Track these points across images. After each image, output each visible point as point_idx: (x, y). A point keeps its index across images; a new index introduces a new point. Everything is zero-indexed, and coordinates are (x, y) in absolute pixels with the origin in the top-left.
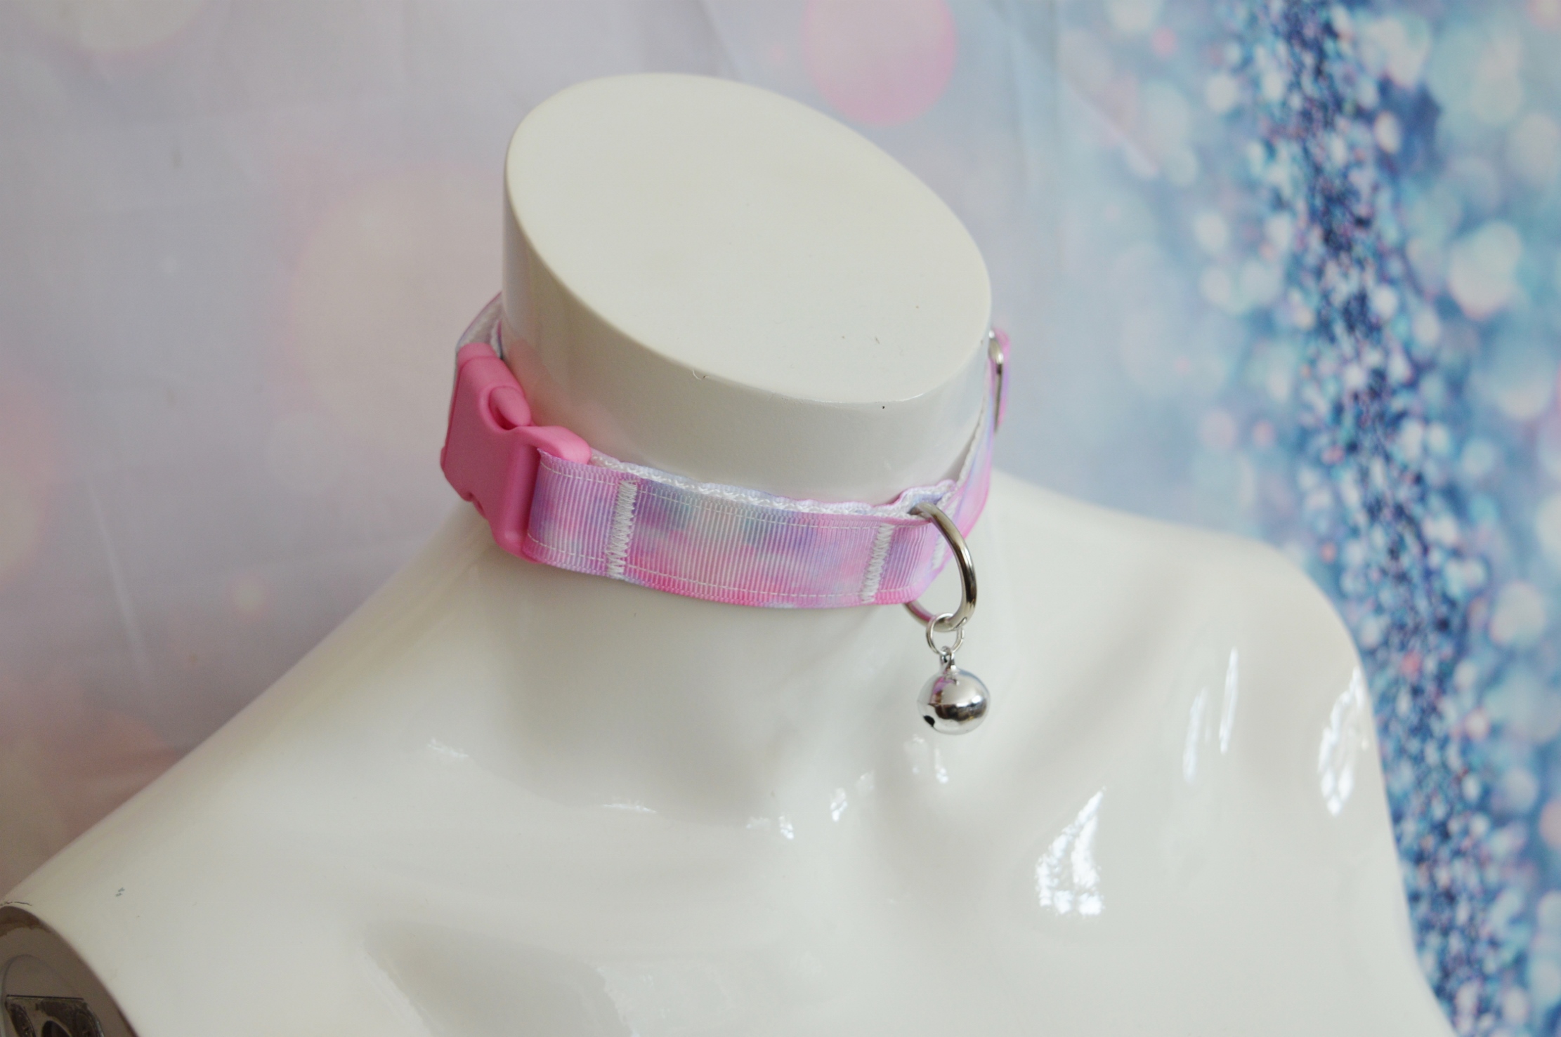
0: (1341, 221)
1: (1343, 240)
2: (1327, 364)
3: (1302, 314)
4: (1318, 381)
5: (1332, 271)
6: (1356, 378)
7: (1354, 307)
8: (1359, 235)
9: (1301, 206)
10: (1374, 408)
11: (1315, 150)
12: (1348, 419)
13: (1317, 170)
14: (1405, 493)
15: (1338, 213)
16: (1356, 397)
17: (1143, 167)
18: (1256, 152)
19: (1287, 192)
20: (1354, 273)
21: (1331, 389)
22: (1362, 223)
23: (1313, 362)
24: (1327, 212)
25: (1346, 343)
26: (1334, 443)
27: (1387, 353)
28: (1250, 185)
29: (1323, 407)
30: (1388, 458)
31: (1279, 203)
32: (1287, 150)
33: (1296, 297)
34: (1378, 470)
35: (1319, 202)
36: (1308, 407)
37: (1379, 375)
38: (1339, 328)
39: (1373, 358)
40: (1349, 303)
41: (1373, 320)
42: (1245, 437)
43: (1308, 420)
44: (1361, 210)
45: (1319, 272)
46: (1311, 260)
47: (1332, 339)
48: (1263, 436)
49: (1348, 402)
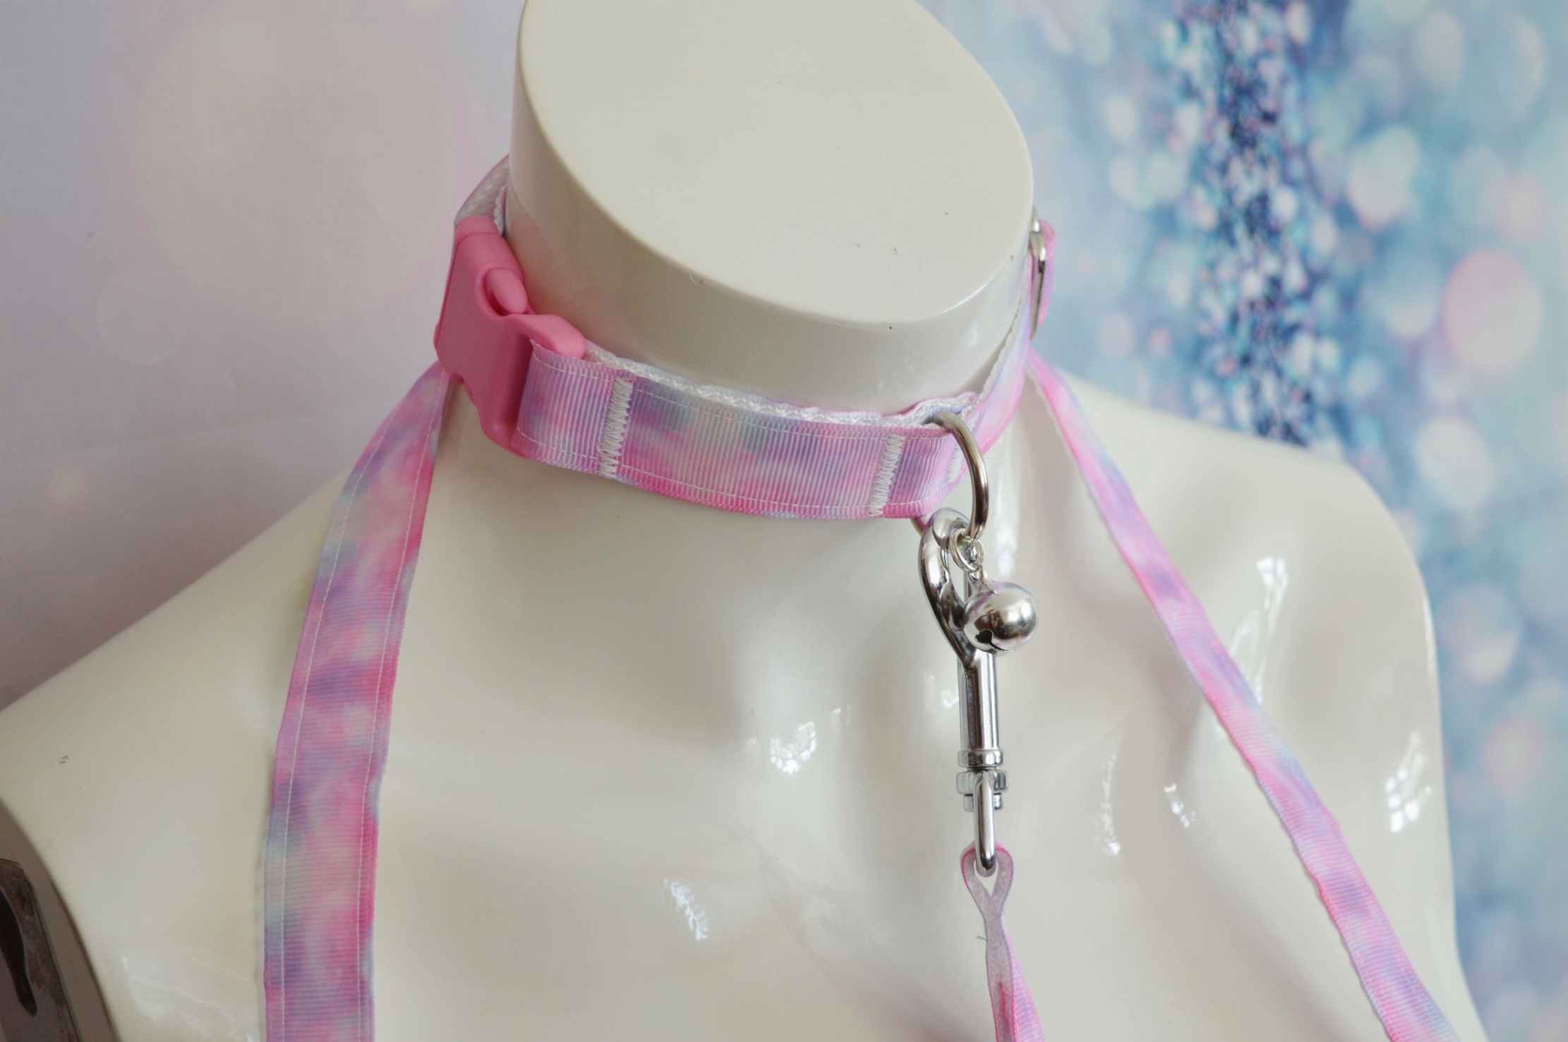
0: (1249, 115)
1: (1248, 135)
2: (1226, 270)
3: (1205, 214)
4: (1215, 285)
5: (1237, 168)
6: (1254, 285)
7: (1256, 206)
8: (1265, 131)
9: (1210, 95)
10: (1268, 318)
11: (1227, 36)
12: (1244, 330)
13: (1228, 57)
14: (1294, 411)
15: (1246, 105)
16: (1252, 305)
17: (1059, 42)
18: (1169, 32)
19: (1198, 79)
20: (1258, 170)
21: (1229, 295)
22: (1269, 118)
23: (1212, 266)
24: (1235, 104)
25: (1246, 247)
26: (1228, 355)
27: (1284, 261)
28: (1162, 69)
29: (1220, 314)
30: (1279, 373)
31: (1189, 91)
32: (1200, 33)
33: (1200, 194)
34: (1269, 386)
35: (1227, 92)
36: (1205, 314)
37: (1275, 283)
38: (1240, 231)
39: (1270, 264)
40: (1250, 203)
41: (1272, 223)
42: (1142, 347)
43: (1205, 328)
44: (1268, 104)
45: (1224, 169)
46: (1217, 155)
47: (1232, 242)
48: (1160, 344)
49: (1244, 311)
